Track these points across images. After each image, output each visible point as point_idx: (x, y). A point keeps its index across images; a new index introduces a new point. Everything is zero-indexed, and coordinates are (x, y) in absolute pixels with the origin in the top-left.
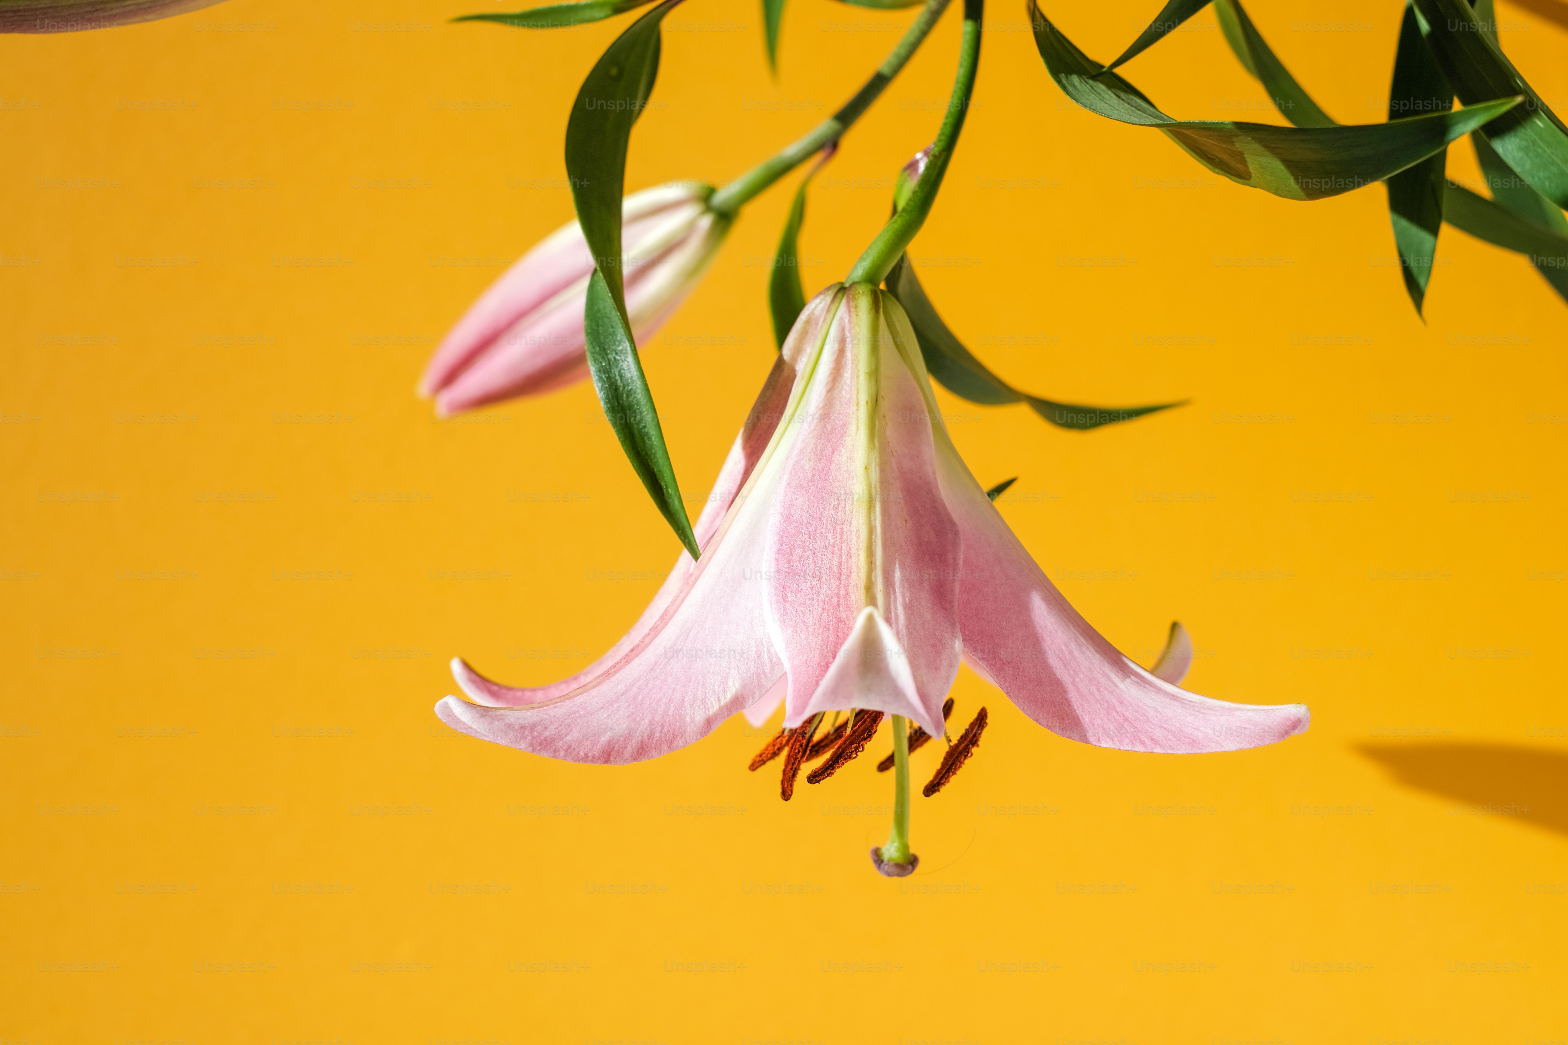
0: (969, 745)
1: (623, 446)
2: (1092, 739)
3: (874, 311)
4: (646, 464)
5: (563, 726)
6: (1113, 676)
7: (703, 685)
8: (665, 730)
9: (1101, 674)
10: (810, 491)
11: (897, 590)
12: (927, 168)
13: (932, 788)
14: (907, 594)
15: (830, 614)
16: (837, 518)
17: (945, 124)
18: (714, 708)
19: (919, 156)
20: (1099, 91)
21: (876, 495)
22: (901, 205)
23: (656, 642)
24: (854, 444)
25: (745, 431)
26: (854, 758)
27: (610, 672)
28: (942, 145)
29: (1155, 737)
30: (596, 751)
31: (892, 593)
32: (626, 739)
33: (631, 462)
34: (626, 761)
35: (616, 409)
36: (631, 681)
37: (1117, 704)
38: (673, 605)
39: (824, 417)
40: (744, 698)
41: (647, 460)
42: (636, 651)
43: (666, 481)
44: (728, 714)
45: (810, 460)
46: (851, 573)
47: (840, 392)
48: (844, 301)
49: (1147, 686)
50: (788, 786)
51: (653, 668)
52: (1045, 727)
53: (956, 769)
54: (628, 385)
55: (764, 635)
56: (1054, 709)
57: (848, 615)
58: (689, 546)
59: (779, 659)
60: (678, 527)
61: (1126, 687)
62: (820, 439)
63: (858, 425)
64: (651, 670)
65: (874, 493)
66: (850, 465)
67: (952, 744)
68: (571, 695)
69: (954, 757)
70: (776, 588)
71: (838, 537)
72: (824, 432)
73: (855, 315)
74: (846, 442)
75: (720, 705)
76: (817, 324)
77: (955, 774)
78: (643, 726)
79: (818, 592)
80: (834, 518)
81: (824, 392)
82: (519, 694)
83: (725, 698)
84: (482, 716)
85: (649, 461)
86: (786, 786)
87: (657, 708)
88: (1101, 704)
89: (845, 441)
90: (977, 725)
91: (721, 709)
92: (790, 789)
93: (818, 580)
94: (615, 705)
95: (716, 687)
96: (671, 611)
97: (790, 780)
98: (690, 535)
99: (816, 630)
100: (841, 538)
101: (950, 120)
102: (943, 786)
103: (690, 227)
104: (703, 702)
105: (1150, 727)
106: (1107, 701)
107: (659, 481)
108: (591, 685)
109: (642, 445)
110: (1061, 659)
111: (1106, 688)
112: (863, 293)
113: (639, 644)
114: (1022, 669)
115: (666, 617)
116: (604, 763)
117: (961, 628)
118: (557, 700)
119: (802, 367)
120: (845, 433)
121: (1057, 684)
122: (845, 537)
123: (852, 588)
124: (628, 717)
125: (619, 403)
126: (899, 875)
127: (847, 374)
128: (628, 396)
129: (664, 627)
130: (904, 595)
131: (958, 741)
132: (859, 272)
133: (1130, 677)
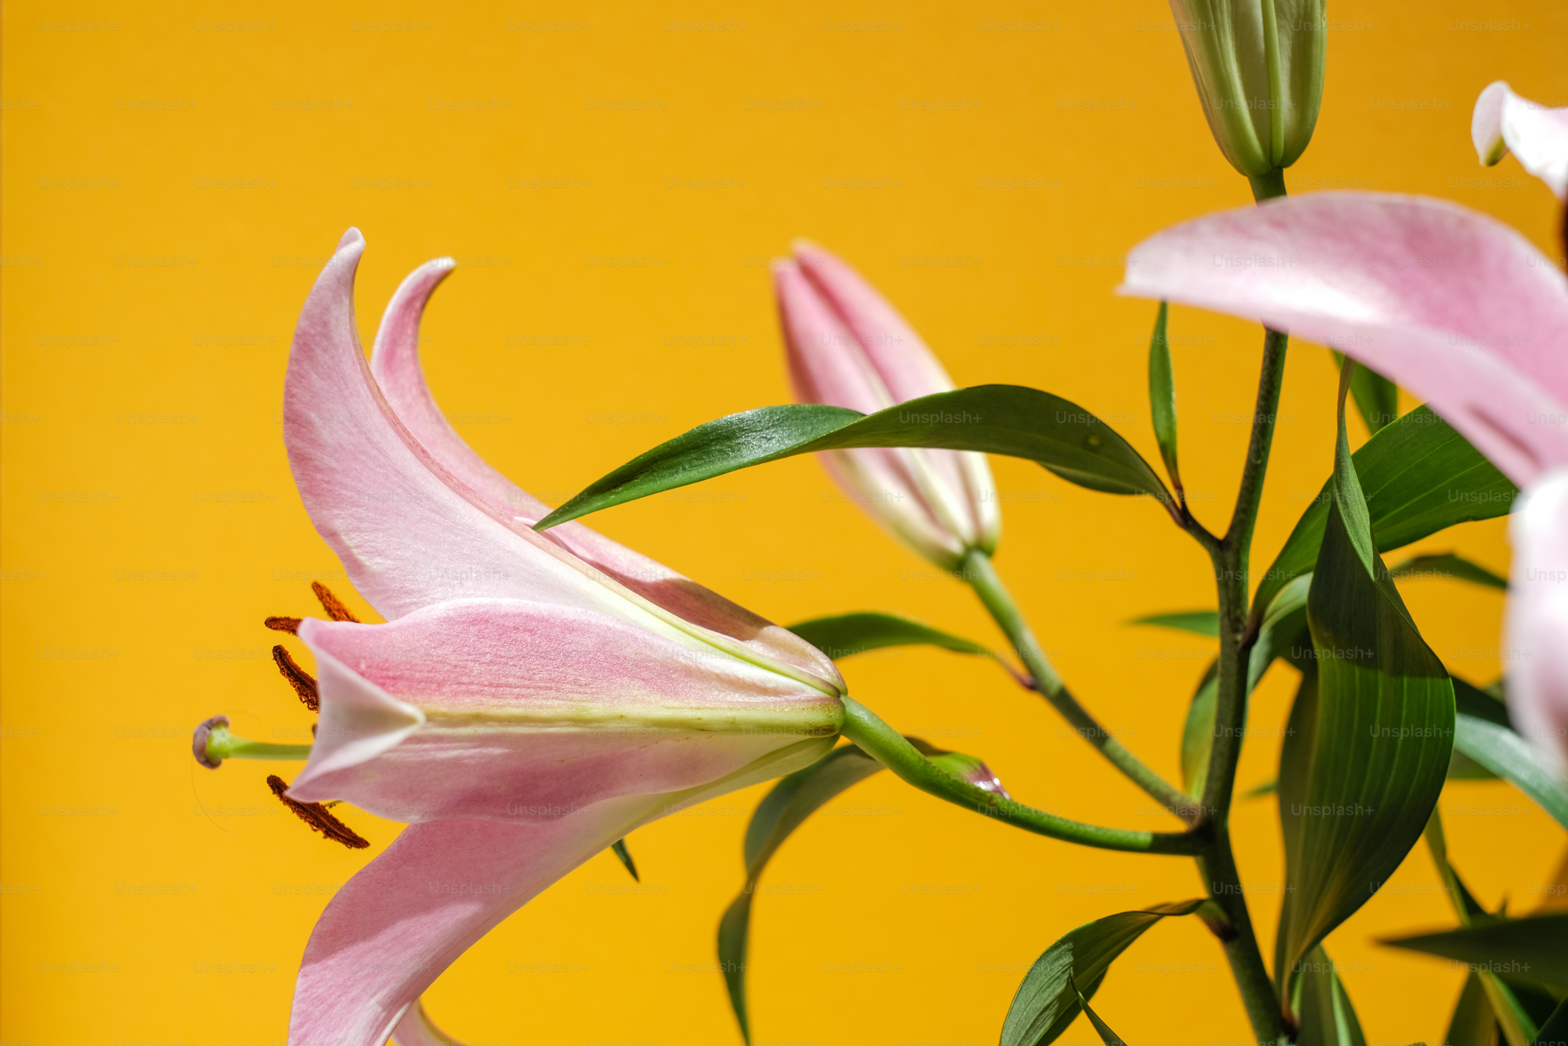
0: (326, 828)
1: (663, 445)
2: (307, 968)
3: (808, 728)
4: (643, 471)
5: (328, 370)
6: (384, 992)
7: (376, 530)
8: (325, 485)
9: (387, 979)
10: (598, 654)
11: (477, 750)
12: (977, 790)
13: (277, 786)
14: (473, 762)
15: (449, 674)
16: (564, 683)
17: (1029, 811)
18: (348, 541)
19: (997, 781)
20: (1053, 986)
21: (591, 728)
22: (935, 761)
23: (432, 478)
24: (652, 704)
25: (686, 582)
26: (301, 699)
27: (397, 425)
28: (1004, 807)
29: (308, 1039)
30: (298, 407)
31: (474, 744)
32: (313, 441)
33: (645, 454)
34: (287, 441)
35: (705, 438)
36: (385, 448)
37: (350, 996)
38: (475, 498)
39: (687, 671)
40: (360, 575)
41: (647, 471)
42: (422, 455)
43: (623, 492)
44: (343, 557)
45: (636, 654)
46: (497, 698)
47: (717, 689)
48: (823, 695)
49: (373, 1031)
50: (281, 624)
51: (399, 473)
52: (322, 914)
53: (299, 813)
54: (733, 451)
55: (432, 598)
56: (343, 925)
57: (447, 694)
58: (552, 518)
59: (403, 615)
60: (573, 506)
61: (371, 1006)
62: (661, 666)
63: (673, 708)
64: (398, 472)
65: (593, 725)
66: (626, 699)
67: (327, 808)
68: (371, 381)
69: (312, 811)
70: (487, 612)
71: (542, 685)
72: (670, 670)
73: (804, 707)
74: (655, 696)
75: (351, 547)
76: (800, 665)
77: (294, 812)
78: (328, 461)
79: (477, 661)
80: (564, 680)
81: (717, 671)
82: (410, 331)
83: (359, 554)
84: (339, 280)
85: (647, 473)
86: (281, 622)
87: (350, 477)
88: (349, 978)
89: (656, 694)
90: (348, 837)
91: (348, 548)
92: (279, 627)
93: (491, 661)
94: (355, 430)
95: (373, 544)
96: (468, 496)
97: (289, 628)
98: (563, 518)
99: (431, 658)
100: (540, 688)
101: (1034, 816)
102: (279, 798)
103: (950, 529)
104: (358, 529)
105: (320, 1034)
106: (353, 985)
107: (624, 485)
108: (382, 404)
109: (665, 466)
110: (404, 933)
111: (369, 984)
112: (830, 717)
113: (431, 459)
114: (390, 889)
115: (462, 489)
116: (284, 416)
117: (437, 821)
118: (364, 364)
119: (753, 648)
120: (666, 694)
121: (372, 929)
122: (541, 692)
123: (478, 700)
124: (340, 445)
125: (712, 441)
126: (194, 747)
127: (739, 697)
128: (720, 451)
129: (450, 487)
130: (472, 758)
131: (331, 816)
132: (859, 713)
133: (384, 1011)
